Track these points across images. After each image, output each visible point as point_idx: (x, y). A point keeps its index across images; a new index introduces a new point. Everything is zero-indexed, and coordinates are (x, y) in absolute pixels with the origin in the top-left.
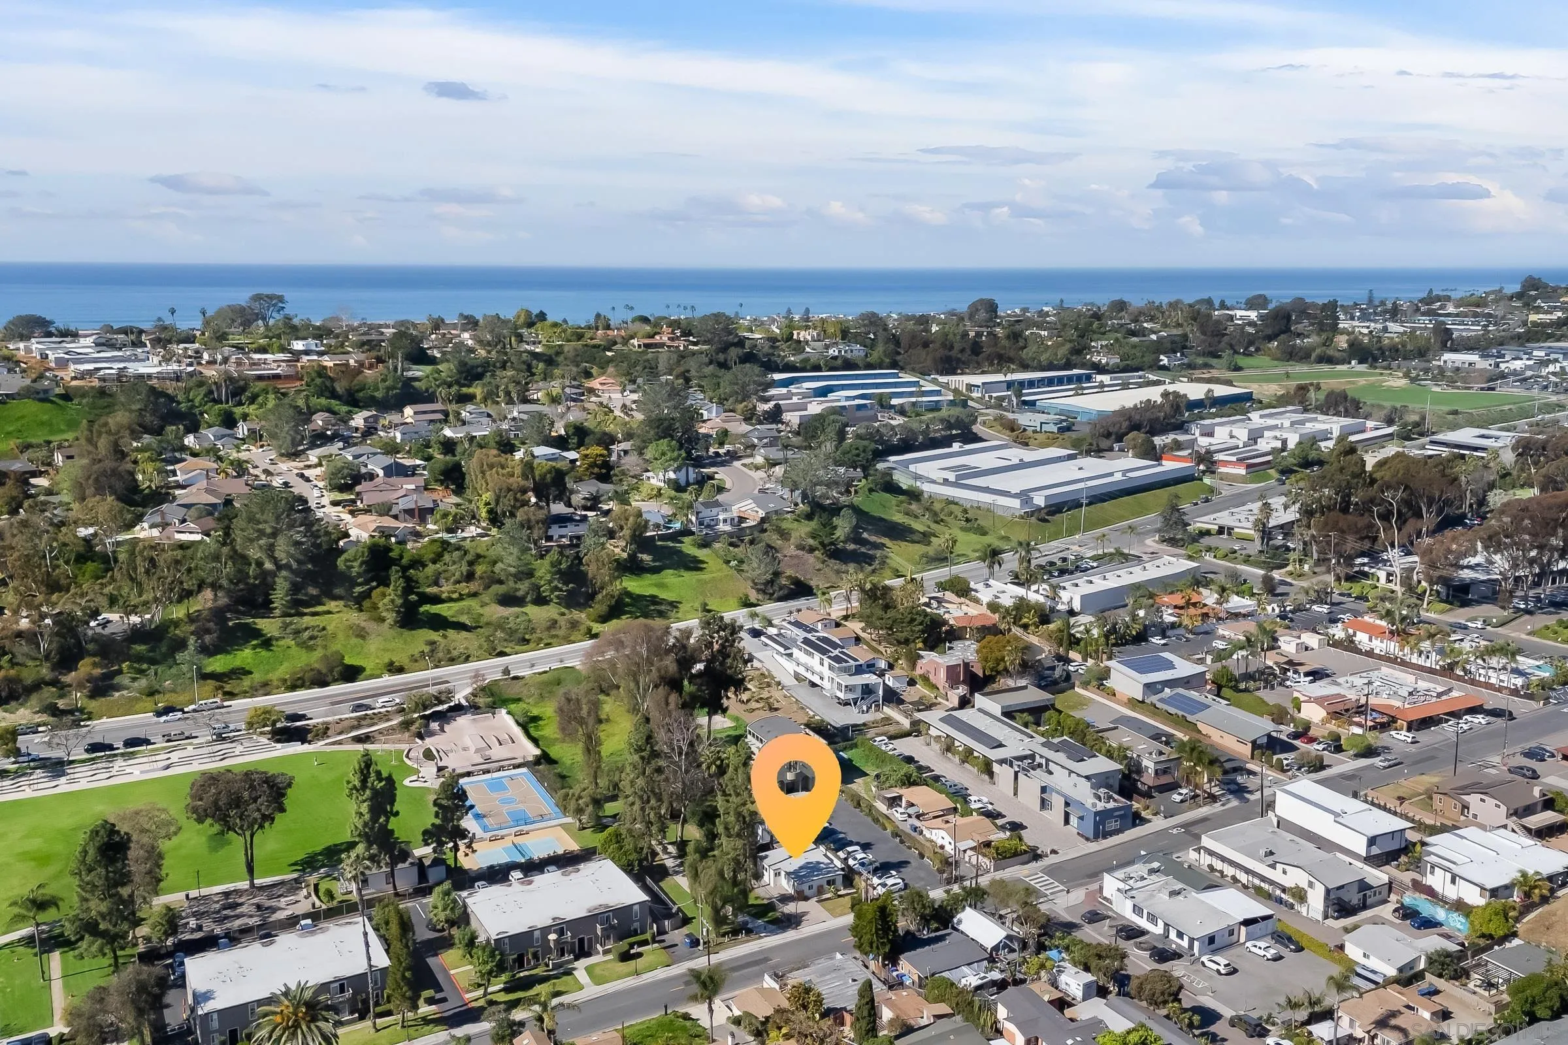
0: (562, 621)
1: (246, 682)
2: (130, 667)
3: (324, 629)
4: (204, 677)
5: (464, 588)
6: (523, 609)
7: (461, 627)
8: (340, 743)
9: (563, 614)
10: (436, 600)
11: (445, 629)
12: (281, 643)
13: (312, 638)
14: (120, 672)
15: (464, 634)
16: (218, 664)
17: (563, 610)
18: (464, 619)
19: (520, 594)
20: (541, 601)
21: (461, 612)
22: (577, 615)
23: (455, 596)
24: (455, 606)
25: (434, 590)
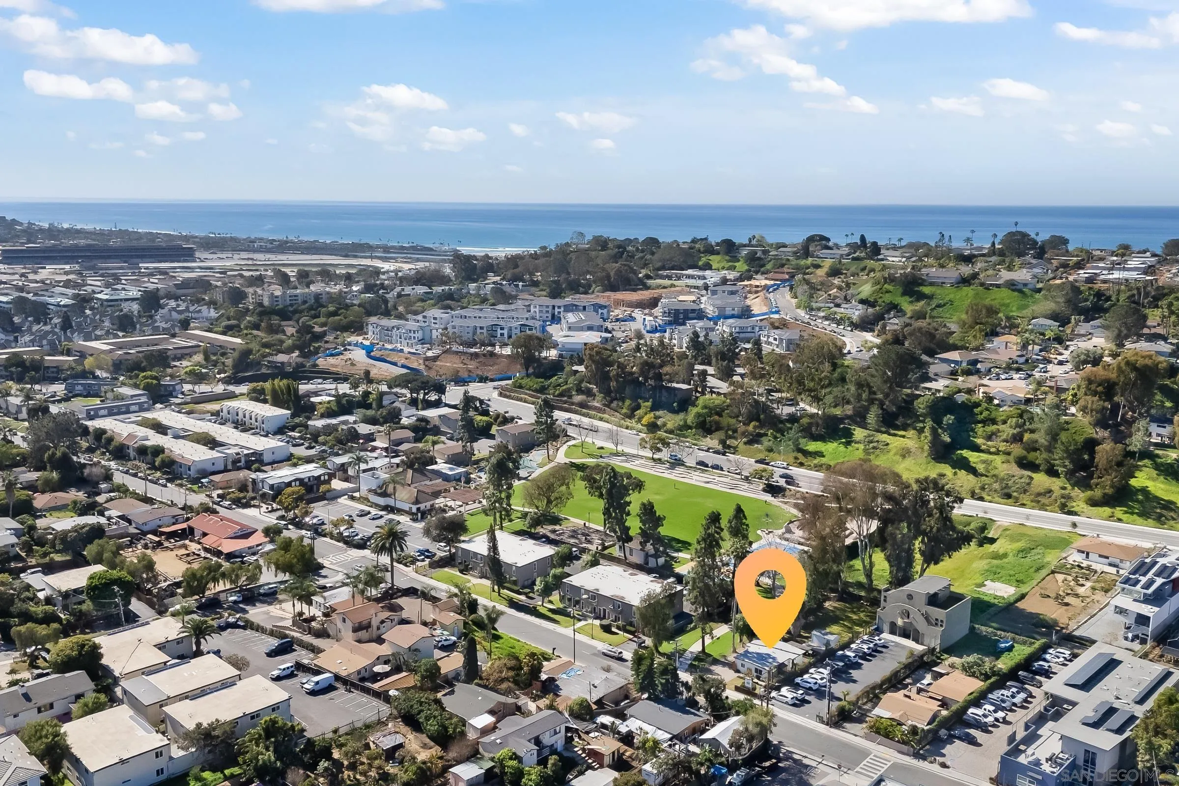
0: (1057, 492)
1: (816, 461)
2: (772, 434)
3: (887, 444)
4: (800, 450)
5: (1003, 447)
6: (1034, 475)
7: (973, 471)
8: (786, 503)
9: (1064, 488)
10: (976, 448)
11: (960, 469)
12: (857, 445)
13: (874, 448)
14: (766, 435)
15: (971, 477)
16: (813, 446)
17: (1068, 486)
18: (981, 468)
19: (1037, 462)
20: (1052, 472)
21: (984, 462)
22: (1076, 492)
23: (993, 450)
24: (984, 456)
25: (979, 441)
